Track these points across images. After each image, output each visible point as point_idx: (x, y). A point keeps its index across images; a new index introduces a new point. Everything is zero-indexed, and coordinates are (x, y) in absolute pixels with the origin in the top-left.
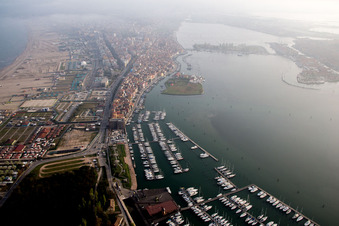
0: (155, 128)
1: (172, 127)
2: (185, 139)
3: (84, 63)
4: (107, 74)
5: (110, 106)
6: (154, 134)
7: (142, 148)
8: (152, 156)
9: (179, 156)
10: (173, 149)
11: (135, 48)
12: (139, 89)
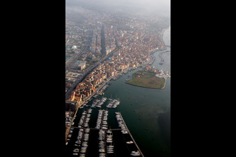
0: (103, 115)
1: (119, 117)
2: (125, 131)
3: (75, 47)
4: (89, 59)
5: (75, 88)
6: (99, 121)
7: (81, 134)
8: (85, 145)
9: (111, 149)
10: (110, 140)
11: (123, 40)
12: (108, 76)
